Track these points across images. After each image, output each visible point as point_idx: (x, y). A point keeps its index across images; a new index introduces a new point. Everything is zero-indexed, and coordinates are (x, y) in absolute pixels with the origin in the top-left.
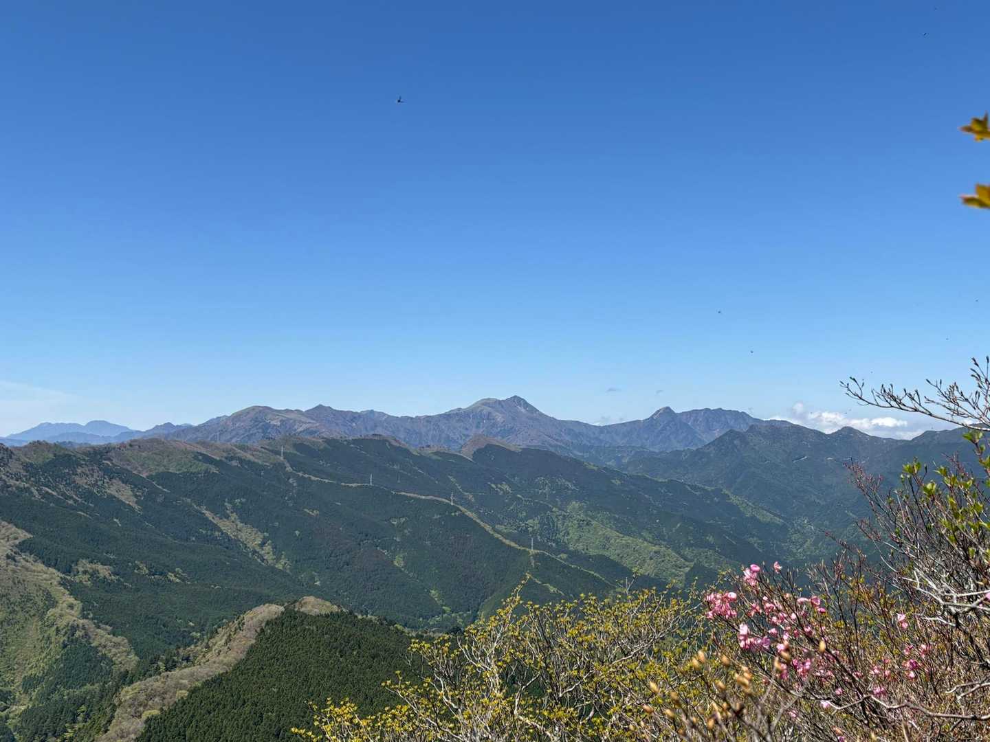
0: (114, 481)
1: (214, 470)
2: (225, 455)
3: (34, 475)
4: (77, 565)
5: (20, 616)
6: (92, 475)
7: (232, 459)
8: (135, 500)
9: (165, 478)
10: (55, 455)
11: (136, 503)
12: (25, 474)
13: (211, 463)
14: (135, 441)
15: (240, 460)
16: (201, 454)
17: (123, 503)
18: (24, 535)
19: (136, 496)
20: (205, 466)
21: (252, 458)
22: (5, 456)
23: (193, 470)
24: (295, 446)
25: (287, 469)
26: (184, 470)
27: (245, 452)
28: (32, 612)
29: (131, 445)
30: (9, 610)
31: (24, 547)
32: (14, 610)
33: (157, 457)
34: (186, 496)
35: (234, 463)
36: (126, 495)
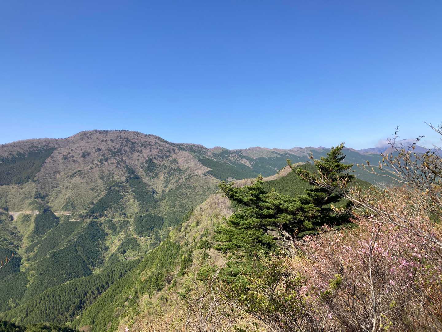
0: (243, 159)
1: (279, 156)
2: (284, 153)
3: (215, 157)
4: (227, 179)
5: (207, 193)
6: (235, 157)
7: (287, 154)
8: (251, 165)
9: (261, 159)
10: (223, 151)
11: (251, 166)
12: (213, 156)
13: (279, 155)
14: (251, 148)
15: (289, 154)
16: (275, 152)
17: (246, 166)
18: (209, 169)
19: (251, 164)
20: (275, 155)
21: (294, 154)
22: (206, 150)
23: (272, 156)
24: (311, 151)
25: (308, 157)
26: (268, 157)
27: (292, 152)
28: (211, 192)
29: (249, 149)
30: (203, 191)
31: (209, 173)
32: (205, 191)
33: (259, 153)
34: (269, 165)
35: (288, 155)
36: (247, 163)
